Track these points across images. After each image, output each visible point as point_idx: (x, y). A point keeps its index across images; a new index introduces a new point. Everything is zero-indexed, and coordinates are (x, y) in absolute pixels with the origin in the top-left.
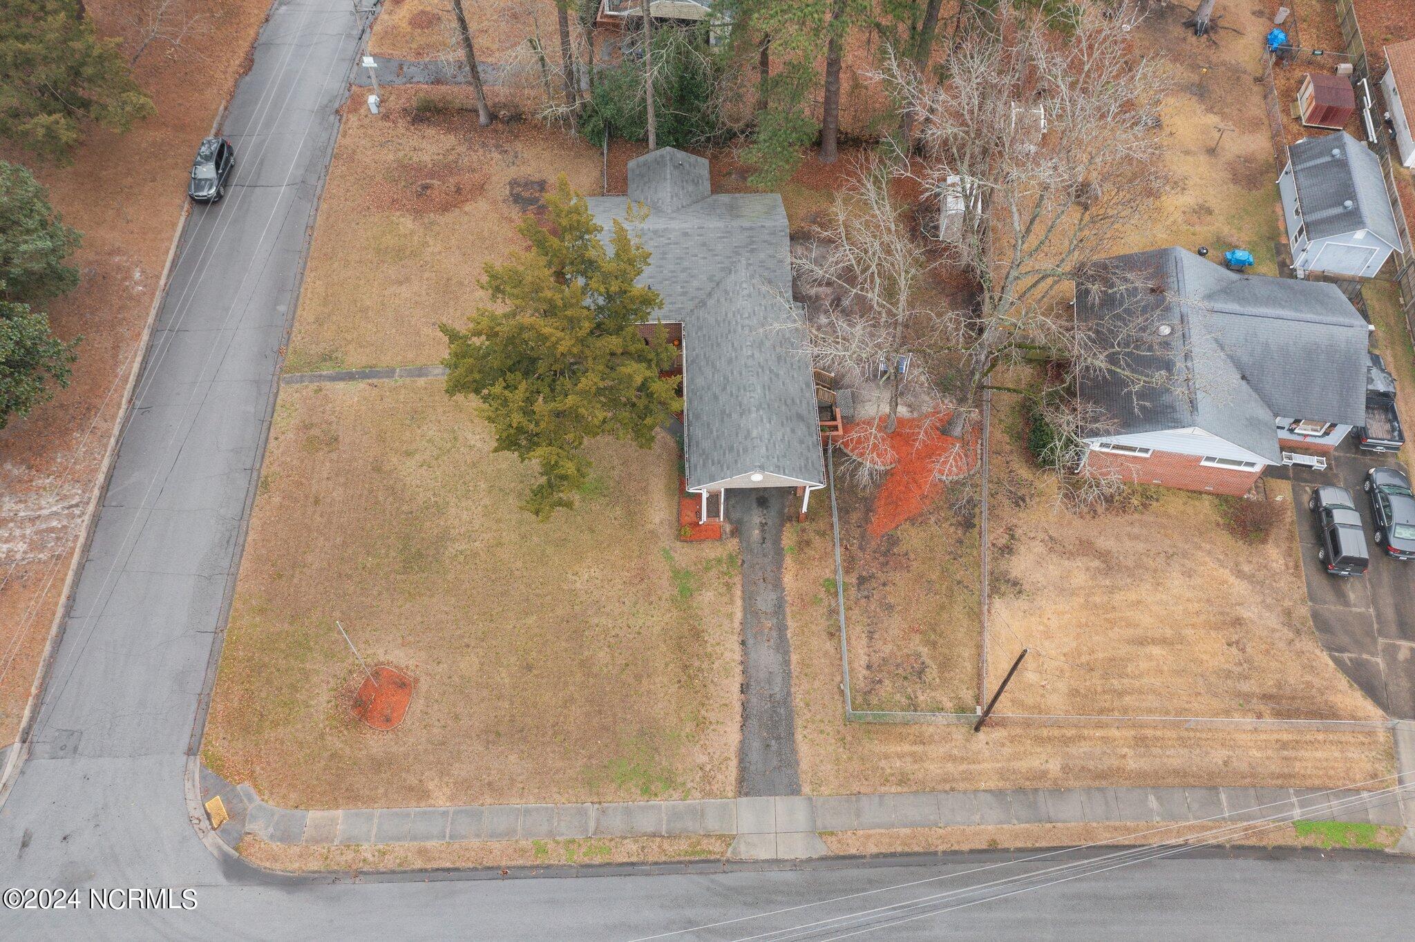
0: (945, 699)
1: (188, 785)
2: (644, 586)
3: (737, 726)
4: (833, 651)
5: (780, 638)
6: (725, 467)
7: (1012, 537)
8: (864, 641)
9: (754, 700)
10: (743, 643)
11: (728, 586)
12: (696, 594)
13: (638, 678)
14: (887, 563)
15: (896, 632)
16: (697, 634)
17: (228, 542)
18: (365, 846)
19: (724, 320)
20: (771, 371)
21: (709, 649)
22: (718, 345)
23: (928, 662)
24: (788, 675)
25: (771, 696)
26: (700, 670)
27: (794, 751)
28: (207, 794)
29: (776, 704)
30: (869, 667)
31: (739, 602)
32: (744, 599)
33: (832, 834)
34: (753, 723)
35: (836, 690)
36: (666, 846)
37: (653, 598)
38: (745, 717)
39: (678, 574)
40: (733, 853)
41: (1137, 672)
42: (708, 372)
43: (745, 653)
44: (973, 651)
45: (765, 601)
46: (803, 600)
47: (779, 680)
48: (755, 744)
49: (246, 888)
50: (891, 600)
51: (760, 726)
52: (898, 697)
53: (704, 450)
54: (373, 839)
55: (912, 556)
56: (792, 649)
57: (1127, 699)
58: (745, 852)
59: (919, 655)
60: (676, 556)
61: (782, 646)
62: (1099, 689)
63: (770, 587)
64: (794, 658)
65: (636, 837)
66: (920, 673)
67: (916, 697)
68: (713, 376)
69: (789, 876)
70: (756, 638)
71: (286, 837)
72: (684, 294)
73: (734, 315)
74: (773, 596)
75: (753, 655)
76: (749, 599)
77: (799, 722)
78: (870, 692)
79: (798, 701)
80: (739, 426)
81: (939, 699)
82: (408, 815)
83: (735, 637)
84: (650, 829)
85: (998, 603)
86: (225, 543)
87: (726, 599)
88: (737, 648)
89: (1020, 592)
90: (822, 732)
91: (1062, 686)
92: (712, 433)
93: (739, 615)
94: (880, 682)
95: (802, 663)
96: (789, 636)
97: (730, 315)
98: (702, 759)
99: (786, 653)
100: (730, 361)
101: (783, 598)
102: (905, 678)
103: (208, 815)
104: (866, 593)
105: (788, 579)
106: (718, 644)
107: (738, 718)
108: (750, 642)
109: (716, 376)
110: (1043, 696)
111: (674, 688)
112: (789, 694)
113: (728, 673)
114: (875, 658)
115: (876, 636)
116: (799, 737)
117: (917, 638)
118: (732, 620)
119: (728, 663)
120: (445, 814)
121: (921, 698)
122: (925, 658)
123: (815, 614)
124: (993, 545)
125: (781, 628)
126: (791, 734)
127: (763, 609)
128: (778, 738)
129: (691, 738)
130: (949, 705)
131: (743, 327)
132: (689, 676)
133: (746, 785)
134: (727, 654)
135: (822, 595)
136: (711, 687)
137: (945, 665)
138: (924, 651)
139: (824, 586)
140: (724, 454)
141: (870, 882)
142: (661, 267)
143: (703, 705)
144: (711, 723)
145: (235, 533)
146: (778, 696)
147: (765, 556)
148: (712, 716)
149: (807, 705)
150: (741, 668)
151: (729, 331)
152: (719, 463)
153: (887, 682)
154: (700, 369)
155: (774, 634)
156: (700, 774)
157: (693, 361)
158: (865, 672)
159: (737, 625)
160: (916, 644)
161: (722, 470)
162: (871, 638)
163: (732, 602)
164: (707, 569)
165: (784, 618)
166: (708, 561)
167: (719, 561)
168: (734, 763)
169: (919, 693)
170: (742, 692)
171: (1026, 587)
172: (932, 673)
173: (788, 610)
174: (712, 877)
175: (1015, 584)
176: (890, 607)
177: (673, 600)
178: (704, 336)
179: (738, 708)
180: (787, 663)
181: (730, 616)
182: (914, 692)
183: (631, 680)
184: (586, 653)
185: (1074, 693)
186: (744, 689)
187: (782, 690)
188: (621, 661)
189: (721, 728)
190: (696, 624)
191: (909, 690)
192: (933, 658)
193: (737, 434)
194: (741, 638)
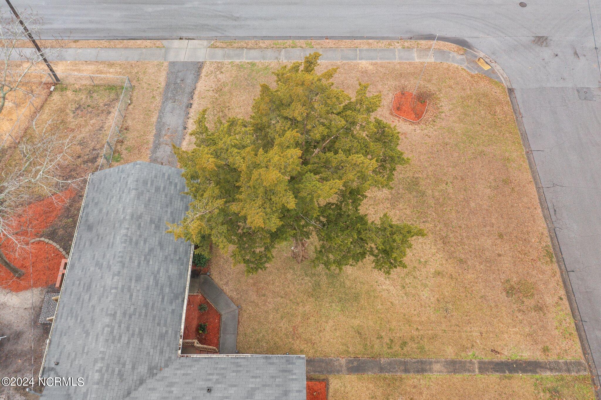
0: (70, 95)
1: (505, 76)
3: (198, 89)
4: (129, 121)
5: (161, 130)
8: (107, 125)
9: (185, 100)
10: (185, 128)
18: (400, 47)
19: (133, 335)
22: (146, 305)
24: (161, 111)
25: (174, 102)
27: (168, 78)
28: (493, 71)
33: (157, 47)
34: (188, 90)
36: (245, 45)
38: (192, 93)
40: (211, 42)
42: (163, 277)
43: (185, 123)
45: (165, 151)
46: (139, 150)
47: (167, 109)
48: (189, 81)
49: (454, 36)
51: (184, 89)
54: (396, 50)
56: (155, 124)
58: (205, 43)
61: (160, 126)
65: (260, 48)
66: (77, 109)
68: (159, 270)
69: (184, 35)
70: (176, 130)
71: (441, 52)
72: (171, 385)
73: (120, 337)
74: (158, 154)
75: (180, 122)
77: (161, 90)
78: (113, 100)
79: (159, 99)
81: (74, 95)
82: (381, 59)
84: (252, 51)
88: (189, 126)
90: (149, 85)
93: (185, 144)
96: (154, 131)
97: (125, 339)
98: (220, 76)
99: (158, 122)
100: (139, 279)
101: (152, 153)
103: (487, 63)
104: (94, 152)
107: (196, 92)
108: (180, 128)
112: (163, 102)
114: (103, 117)
115: (98, 128)
120: (361, 59)
121: (84, 97)
122: (72, 115)
123: (133, 142)
125: (158, 135)
126: (168, 85)
127: (167, 147)
128: (175, 83)
129: (225, 84)
130: (69, 93)
131: (114, 315)
133: (199, 67)
135: (124, 152)
138: (70, 119)
139: (121, 158)
141: (144, 31)
143: (216, 99)
144: (213, 91)
145: (554, 218)
146: (170, 102)
148: (211, 93)
149: (154, 97)
150: (189, 115)
151: (130, 317)
153: (101, 105)
154: (171, 285)
155: (164, 132)
156: (222, 70)
157: (176, 297)
165: (154, 142)
168: (203, 75)
169: (84, 99)
170: (191, 104)
172: (71, 107)
173: (151, 145)
174: (223, 35)
178: (159, 324)
179: (195, 97)
180: (160, 117)
182: (86, 99)
186: (189, 106)
187: (167, 105)
191: (89, 101)
192: (66, 115)
194: (186, 131)
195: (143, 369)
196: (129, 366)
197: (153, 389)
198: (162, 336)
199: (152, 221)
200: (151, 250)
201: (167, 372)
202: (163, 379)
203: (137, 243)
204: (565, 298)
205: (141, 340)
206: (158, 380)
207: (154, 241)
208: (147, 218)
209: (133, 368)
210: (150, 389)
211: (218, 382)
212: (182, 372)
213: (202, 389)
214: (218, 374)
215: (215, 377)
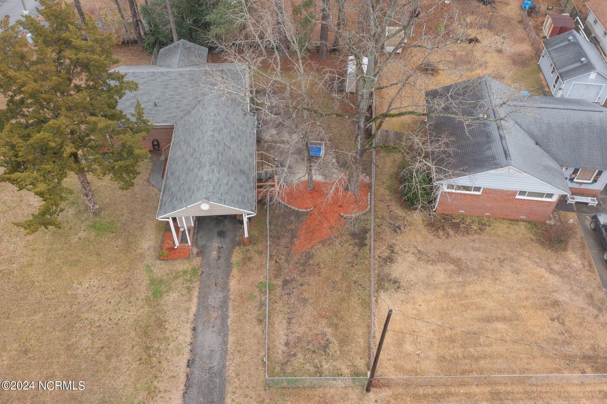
0: (343, 367)
2: (128, 290)
4: (260, 333)
6: (184, 200)
7: (392, 251)
8: (285, 324)
9: (196, 372)
10: (194, 329)
11: (189, 289)
12: (164, 295)
13: (109, 357)
14: (304, 270)
15: (308, 318)
16: (160, 324)
20: (225, 145)
21: (168, 334)
23: (332, 339)
24: (225, 352)
25: (210, 368)
26: (158, 350)
29: (213, 375)
30: (287, 344)
31: (195, 300)
32: (199, 298)
34: (194, 390)
35: (260, 362)
37: (132, 299)
38: (188, 386)
39: (154, 282)
41: (487, 342)
44: (365, 330)
45: (215, 298)
46: (242, 297)
47: (217, 356)
50: (306, 295)
51: (199, 393)
52: (307, 366)
53: (172, 193)
55: (322, 265)
56: (230, 333)
57: (482, 362)
59: (324, 334)
60: (155, 270)
61: (223, 331)
62: (460, 355)
63: (219, 289)
64: (231, 339)
66: (326, 347)
67: (322, 366)
70: (204, 325)
72: (178, 108)
74: (221, 295)
75: (200, 338)
76: (203, 298)
77: (229, 389)
79: (231, 372)
80: (197, 175)
81: (338, 367)
83: (189, 325)
85: (383, 295)
87: (186, 298)
88: (189, 333)
89: (399, 287)
90: (246, 396)
91: (432, 354)
92: (179, 181)
93: (194, 309)
94: (295, 355)
95: (237, 343)
96: (229, 323)
97: (203, 116)
99: (226, 335)
101: (227, 296)
102: (314, 352)
104: (288, 291)
105: (233, 284)
106: (175, 330)
107: (182, 387)
108: (200, 328)
109: (189, 149)
110: (418, 362)
111: (135, 365)
112: (224, 366)
113: (179, 351)
114: (292, 338)
115: (294, 321)
116: (228, 401)
117: (324, 321)
118: (188, 313)
119: (181, 344)
121: (326, 366)
122: (329, 336)
123: (249, 307)
124: (379, 257)
125: (224, 318)
126: (222, 399)
127: (213, 304)
130: (346, 371)
132: (149, 356)
134: (181, 338)
135: (256, 293)
136: (165, 364)
137: (344, 341)
138: (329, 331)
139: (258, 287)
140: (185, 193)
142: (165, 93)
143: (156, 377)
144: (160, 391)
146: (216, 368)
147: (218, 268)
149: (238, 375)
150: (190, 348)
151: (201, 124)
152: (180, 199)
154: (180, 147)
155: (218, 322)
158: (284, 348)
159: (191, 316)
160: (323, 327)
161: (181, 202)
162: (289, 323)
163: (190, 300)
164: (176, 278)
165: (227, 310)
166: (177, 273)
167: (185, 272)
169: (324, 363)
170: (188, 366)
171: (403, 284)
172: (334, 347)
173: (230, 305)
175: (395, 282)
176: (305, 301)
177: (147, 299)
178: (186, 129)
179: (183, 378)
180: (225, 343)
181: (187, 310)
182: (320, 362)
183: (103, 359)
184: (73, 340)
185: (442, 359)
186: (190, 364)
187: (219, 364)
188: (98, 344)
189: (166, 396)
190: (161, 316)
191: (316, 360)
192: (335, 336)
193: (195, 181)
194: (193, 325)
207: (191, 161)
208: (196, 170)
210: (189, 105)
211: (151, 110)
212: (172, 115)
213: (160, 106)
215: (153, 112)
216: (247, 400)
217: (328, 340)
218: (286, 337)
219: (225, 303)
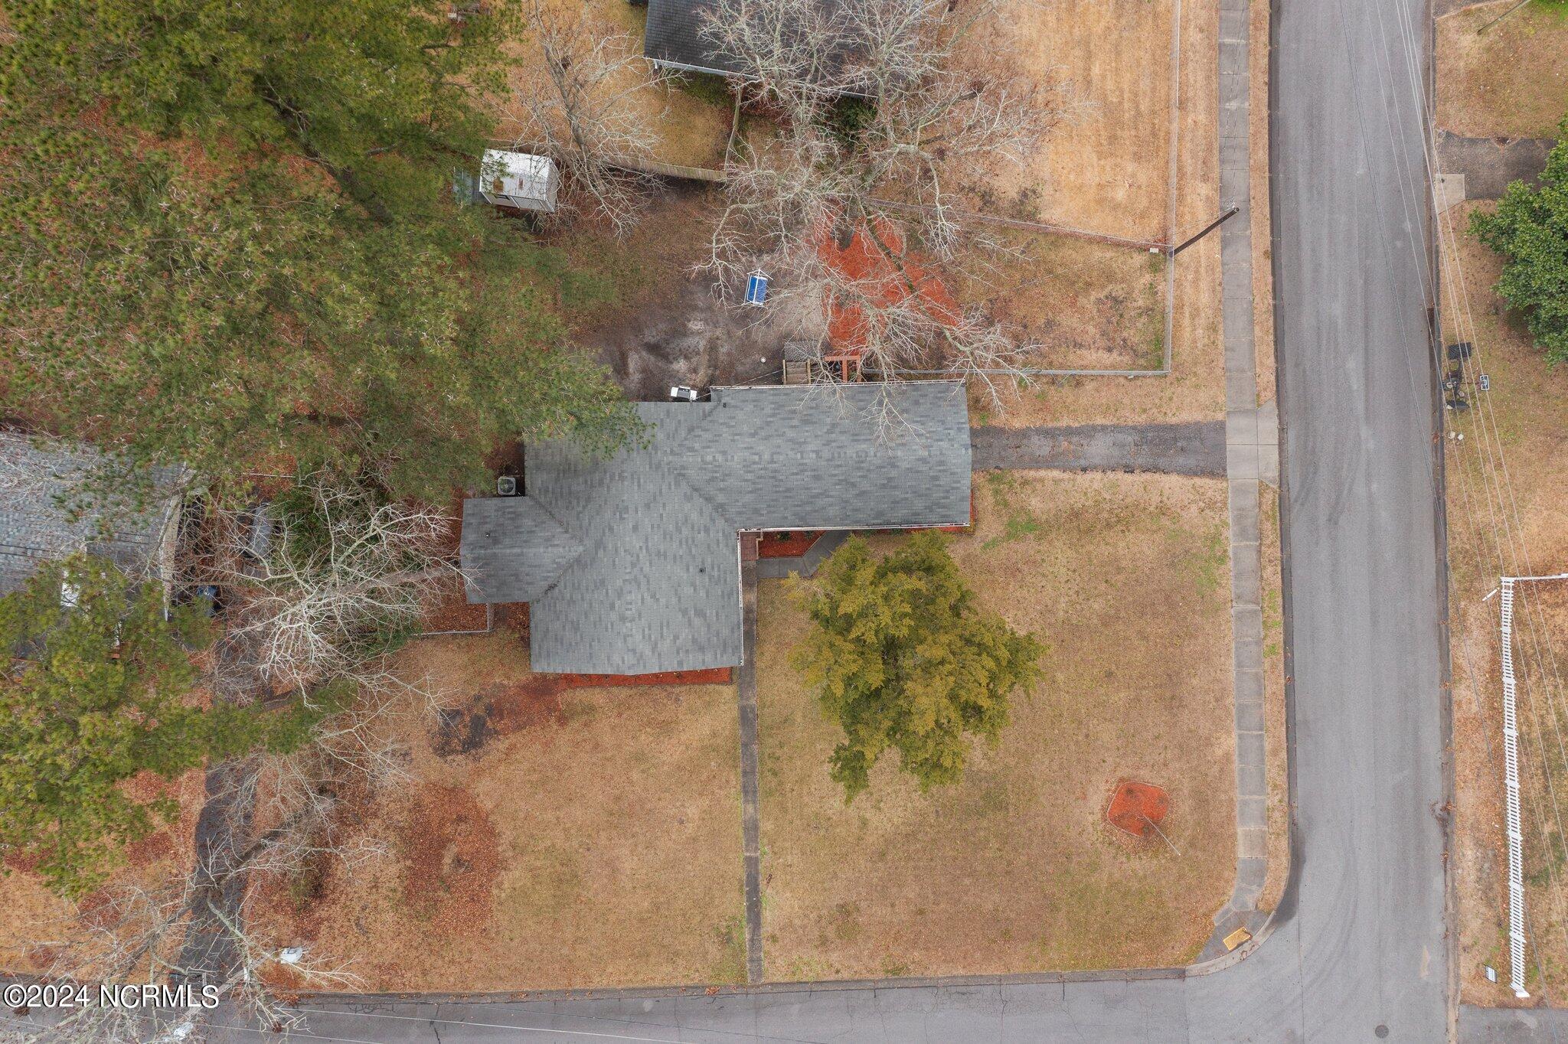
0: (1142, 281)
1: (1212, 970)
2: (1025, 568)
3: (1164, 478)
4: (1094, 384)
5: (1079, 434)
7: (972, 190)
8: (1084, 352)
9: (1140, 461)
10: (1084, 470)
11: (1025, 483)
12: (1033, 516)
13: (1119, 570)
15: (1075, 320)
16: (1075, 515)
17: (963, 994)
18: (1269, 803)
19: (754, 483)
21: (1090, 503)
22: (788, 490)
23: (1106, 292)
24: (1116, 428)
25: (1136, 445)
26: (1111, 511)
27: (1187, 425)
28: (1221, 951)
29: (1144, 440)
30: (1110, 350)
31: (1042, 473)
32: (1039, 468)
33: (1258, 395)
34: (1162, 462)
35: (1132, 383)
36: (1268, 542)
37: (1038, 557)
38: (1155, 469)
39: (1013, 532)
40: (1274, 483)
42: (821, 502)
43: (1095, 468)
44: (1095, 247)
45: (1041, 447)
46: (1040, 410)
47: (1120, 437)
48: (1181, 461)
49: (1301, 899)
50: (1041, 322)
51: (1164, 456)
52: (1139, 325)
53: (926, 507)
54: (1262, 797)
55: (993, 296)
56: (1091, 423)
58: (1273, 473)
59: (1099, 301)
60: (991, 536)
61: (1089, 432)
62: (1133, 133)
63: (1025, 441)
64: (1099, 421)
65: (1262, 568)
66: (1115, 300)
67: (1140, 308)
68: (831, 497)
69: (1291, 435)
70: (1080, 458)
71: (1260, 872)
72: (707, 530)
73: (750, 472)
74: (1035, 439)
75: (1097, 461)
76: (1038, 463)
77: (1160, 419)
78: (1135, 351)
79: (1141, 419)
80: (908, 469)
81: (1142, 287)
82: (1242, 770)
83: (1079, 477)
84: (1254, 555)
85: (1044, 216)
86: (965, 997)
87: (1039, 486)
88: (1089, 476)
89: (1034, 192)
90: (1171, 399)
91: (1130, 167)
92: (906, 499)
93: (1056, 474)
94: (1124, 340)
95: (1105, 414)
96: (1077, 425)
97: (749, 476)
98: (1194, 509)
99: (1094, 428)
100: (817, 478)
101: (1037, 429)
102: (1121, 316)
103: (1240, 945)
104: (1034, 346)
105: (1017, 424)
106: (1085, 494)
107: (1157, 476)
108: (1083, 462)
109: (832, 493)
110: (1139, 187)
111: (1130, 537)
112: (1134, 428)
113: (1114, 485)
114: (1102, 343)
115: (1079, 340)
116: (1174, 420)
117: (1082, 301)
118: (1063, 480)
119: (1104, 485)
120: (1240, 737)
121: (1140, 303)
122: (1102, 296)
123: (1056, 399)
124: (980, 210)
125: (1069, 432)
126: (1172, 428)
127: (1048, 449)
128: (1175, 439)
129: (1176, 519)
130: (1147, 278)
131: (772, 462)
132: (1119, 521)
133: (1217, 471)
134: (1096, 486)
135: (1036, 390)
136: (1129, 500)
137: (1109, 277)
138: (1094, 295)
141: (1297, 365)
142: (675, 557)
143: (1145, 509)
144: (1161, 502)
145: (953, 990)
146: (1136, 438)
147: (991, 446)
148: (1155, 499)
149: (1145, 411)
150: (1109, 472)
151: (773, 477)
153: (1125, 334)
154: (816, 511)
155: (1075, 439)
156: (1207, 511)
157: (802, 519)
158: (1115, 354)
159: (1066, 476)
160: (1089, 301)
162: (1081, 346)
163: (1042, 480)
164: (1006, 504)
165: (1059, 429)
166: (997, 503)
167: (996, 492)
168: (1197, 481)
169: (1135, 304)
170: (1132, 472)
171: (1028, 184)
172: (1118, 290)
173: (1050, 425)
174: (1292, 500)
175: (1025, 195)
176: (1050, 324)
177: (1039, 538)
178: (769, 506)
179: (1148, 476)
180: (1104, 428)
181: (1056, 481)
182: (1135, 309)
183: (1121, 577)
184: (1095, 621)
185: (1137, 157)
186: (1129, 469)
187: (1130, 434)
188: (1103, 587)
189: (1166, 493)
190: (1065, 515)
191: (1132, 314)
192: (1103, 287)
193: (918, 472)
194: (1079, 472)
195: (721, 498)
196: (722, 485)
197: (701, 513)
198: (756, 511)
199: (890, 479)
200: (853, 485)
201: (721, 523)
202: (713, 520)
203: (859, 469)
204: (839, 976)
205: (751, 492)
206: (711, 515)
207: (865, 485)
208: (894, 473)
209: (721, 490)
210: (701, 510)
211: (711, 577)
212: (721, 538)
213: (703, 563)
214: (719, 576)
215: (716, 573)
216: (1175, 399)
217: (1107, 297)
218: (1100, 351)
219: (1047, 432)
